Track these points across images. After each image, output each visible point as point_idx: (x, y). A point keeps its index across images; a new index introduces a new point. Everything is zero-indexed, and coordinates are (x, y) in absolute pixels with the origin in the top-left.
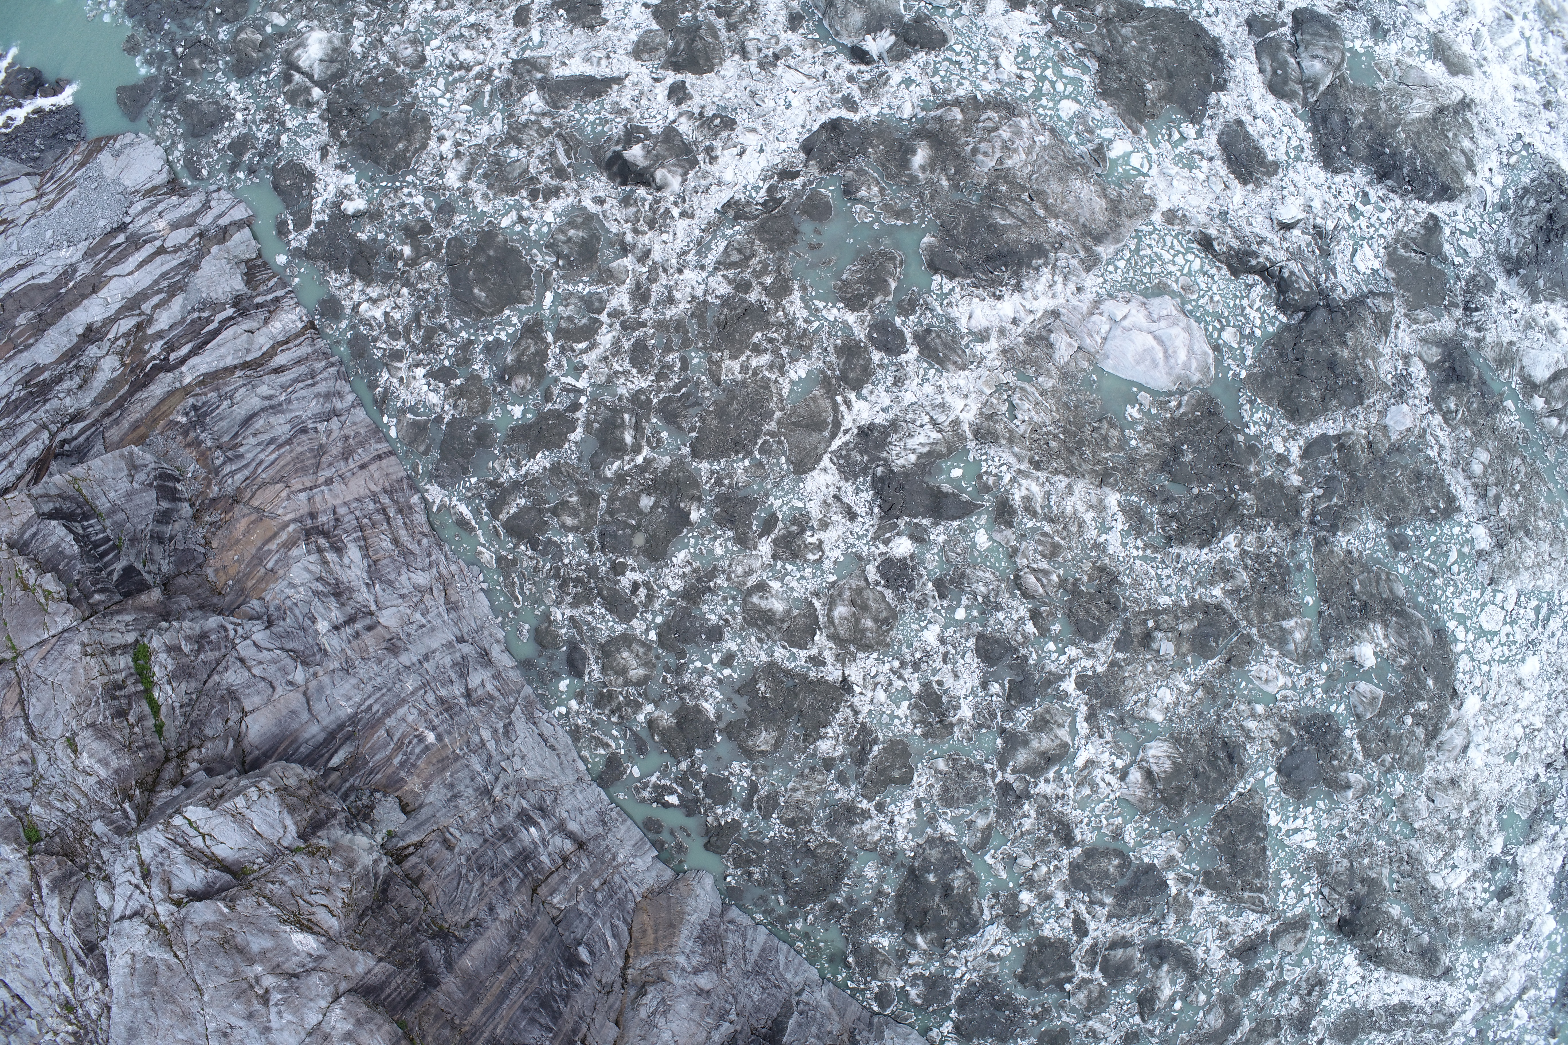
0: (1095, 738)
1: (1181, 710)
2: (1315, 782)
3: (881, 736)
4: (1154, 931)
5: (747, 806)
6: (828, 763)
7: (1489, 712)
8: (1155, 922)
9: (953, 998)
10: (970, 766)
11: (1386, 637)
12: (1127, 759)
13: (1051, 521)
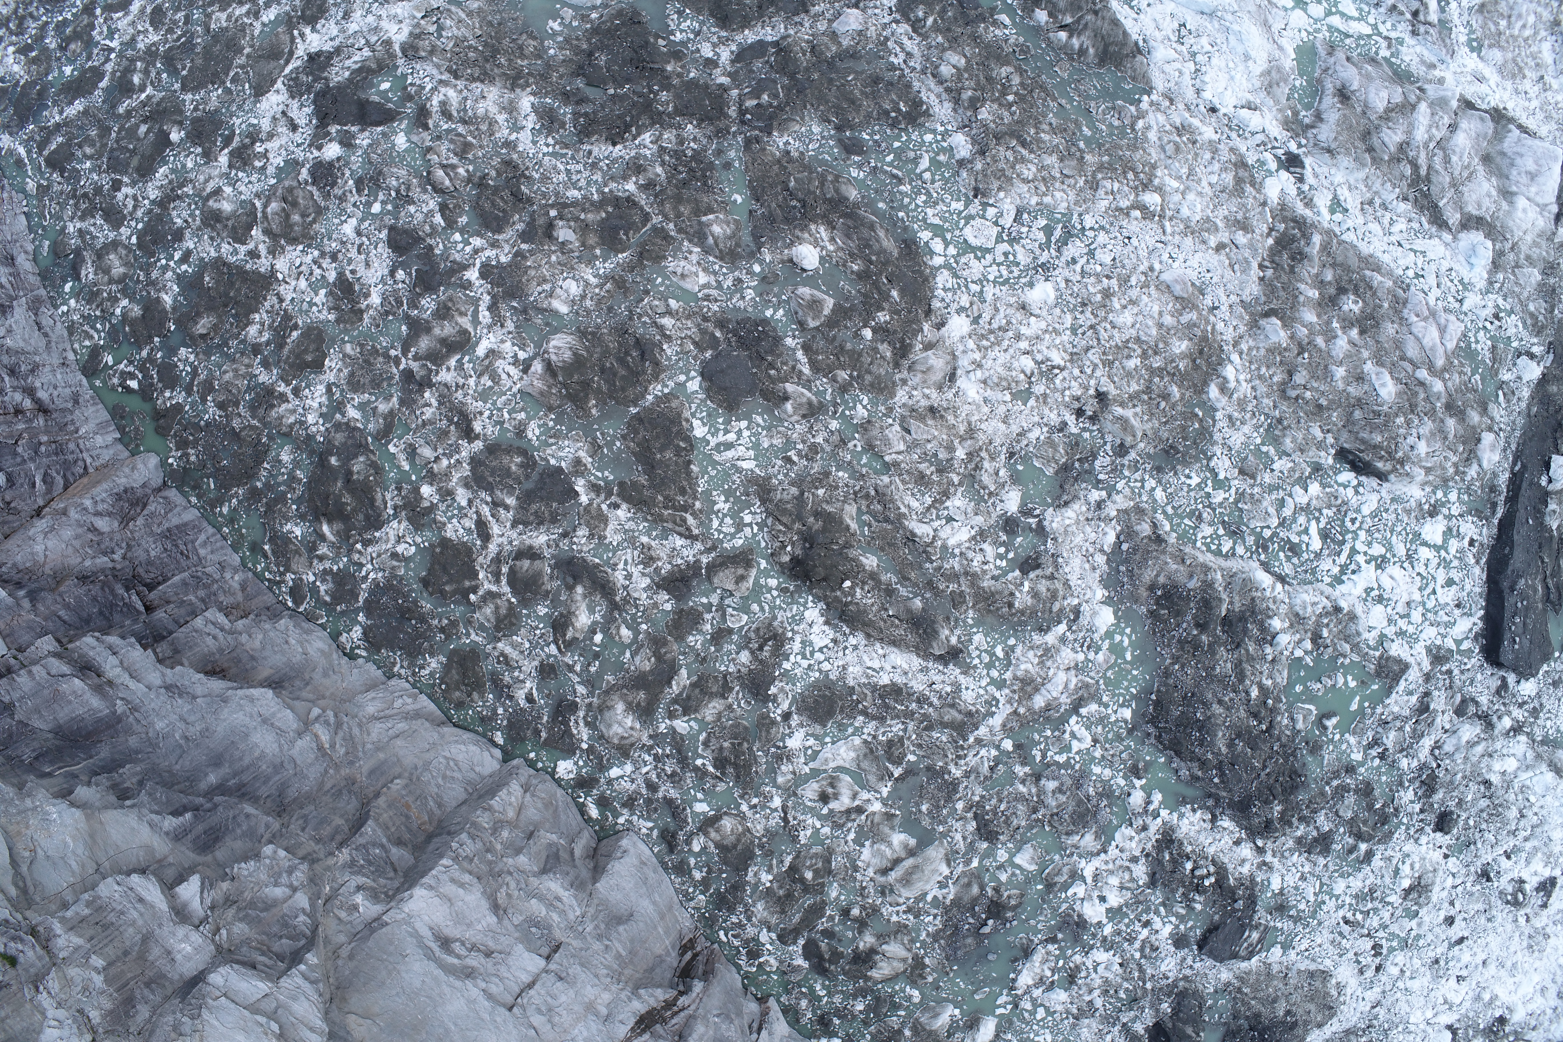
0: (497, 328)
1: (588, 303)
2: (751, 392)
3: (300, 323)
4: (564, 545)
5: (189, 391)
6: (256, 349)
7: (983, 337)
8: (565, 535)
9: (361, 600)
10: (375, 352)
11: (832, 240)
12: (531, 350)
13: (464, 122)
